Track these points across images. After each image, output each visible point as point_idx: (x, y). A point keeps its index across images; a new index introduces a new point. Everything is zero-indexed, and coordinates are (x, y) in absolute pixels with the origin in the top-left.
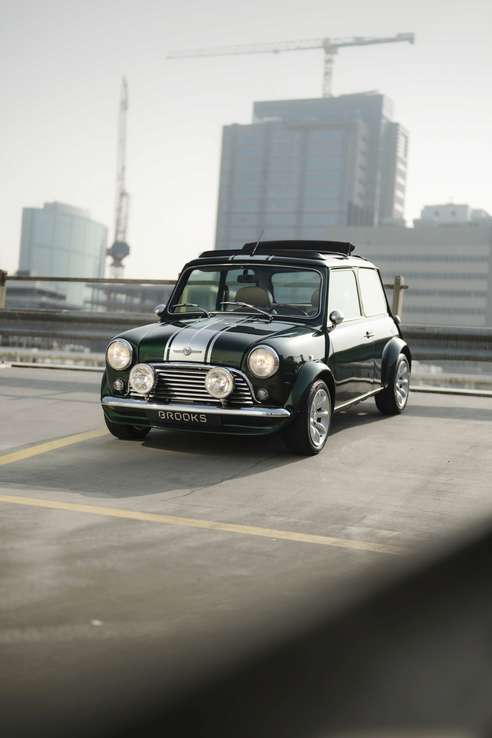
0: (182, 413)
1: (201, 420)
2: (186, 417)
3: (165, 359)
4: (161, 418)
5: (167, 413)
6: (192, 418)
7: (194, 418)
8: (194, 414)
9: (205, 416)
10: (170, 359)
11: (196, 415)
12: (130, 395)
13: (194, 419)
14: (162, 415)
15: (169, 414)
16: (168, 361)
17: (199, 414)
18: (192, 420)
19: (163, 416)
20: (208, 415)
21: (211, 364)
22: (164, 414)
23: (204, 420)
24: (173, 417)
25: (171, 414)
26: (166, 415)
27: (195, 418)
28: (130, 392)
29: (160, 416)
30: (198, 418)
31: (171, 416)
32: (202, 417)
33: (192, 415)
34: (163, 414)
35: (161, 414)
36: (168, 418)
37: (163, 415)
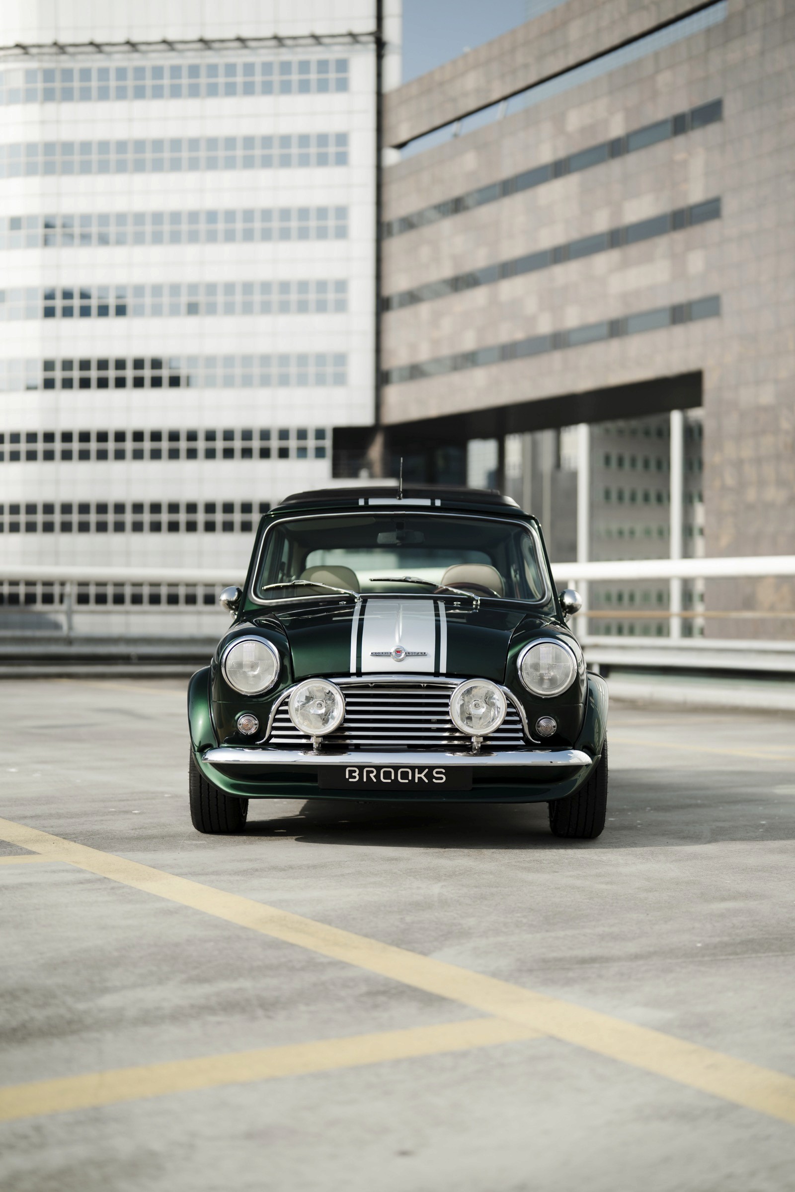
0: (396, 768)
1: (434, 780)
2: (405, 775)
3: (353, 669)
4: (350, 780)
5: (365, 770)
6: (417, 775)
7: (420, 776)
8: (421, 769)
9: (444, 771)
10: (363, 670)
11: (427, 770)
12: (270, 742)
13: (420, 778)
14: (353, 774)
15: (369, 772)
16: (359, 673)
17: (431, 768)
18: (416, 781)
19: (355, 777)
20: (450, 770)
21: (448, 675)
22: (358, 772)
23: (441, 778)
24: (377, 776)
25: (372, 772)
26: (361, 775)
27: (422, 776)
28: (271, 737)
29: (347, 777)
30: (429, 776)
31: (372, 775)
32: (437, 773)
33: (417, 770)
34: (355, 772)
35: (351, 772)
36: (365, 780)
37: (356, 774)
